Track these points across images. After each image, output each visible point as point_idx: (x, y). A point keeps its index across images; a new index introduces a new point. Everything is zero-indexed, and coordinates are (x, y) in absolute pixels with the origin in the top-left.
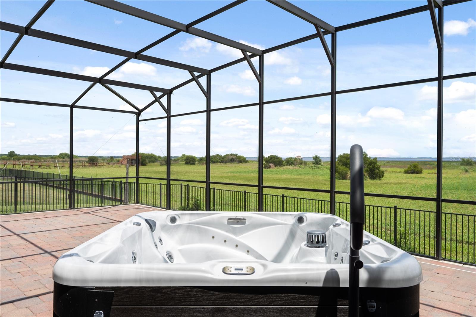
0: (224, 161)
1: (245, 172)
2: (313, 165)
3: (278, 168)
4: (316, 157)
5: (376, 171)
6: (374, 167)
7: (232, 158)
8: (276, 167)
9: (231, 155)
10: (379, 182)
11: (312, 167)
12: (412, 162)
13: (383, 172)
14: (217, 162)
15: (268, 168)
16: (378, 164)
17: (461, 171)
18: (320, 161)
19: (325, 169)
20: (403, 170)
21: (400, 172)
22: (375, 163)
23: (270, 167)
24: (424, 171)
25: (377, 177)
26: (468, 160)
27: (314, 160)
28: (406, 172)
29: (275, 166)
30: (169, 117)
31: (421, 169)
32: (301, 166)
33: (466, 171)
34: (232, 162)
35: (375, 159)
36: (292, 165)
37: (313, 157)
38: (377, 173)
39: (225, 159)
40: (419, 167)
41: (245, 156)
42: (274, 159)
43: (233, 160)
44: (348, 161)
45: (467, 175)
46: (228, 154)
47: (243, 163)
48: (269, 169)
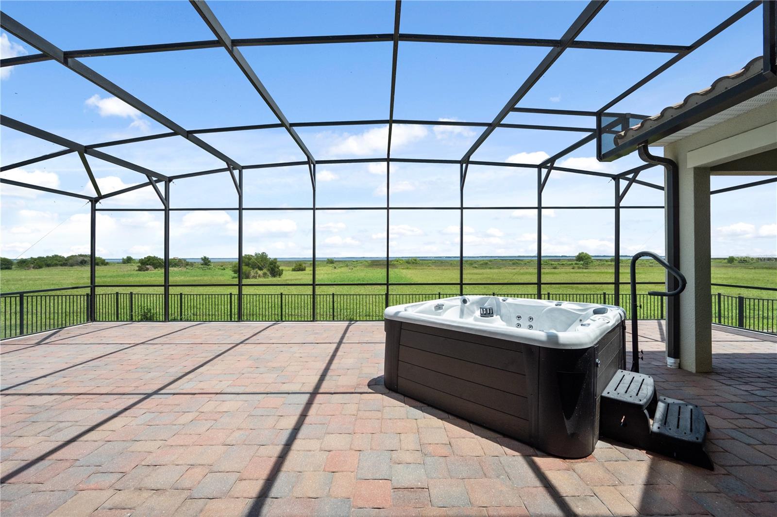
0: (68, 264)
1: (118, 276)
2: (202, 266)
3: (159, 270)
4: (205, 257)
5: (276, 270)
6: (275, 266)
7: (84, 260)
8: (157, 269)
9: (81, 255)
10: (279, 279)
11: (201, 268)
12: (298, 261)
13: (282, 270)
14: (56, 265)
15: (144, 271)
16: (278, 263)
17: (331, 268)
18: (210, 262)
19: (217, 270)
20: (291, 268)
21: (289, 270)
22: (276, 263)
23: (147, 269)
24: (307, 269)
25: (277, 275)
26: (331, 260)
27: (202, 261)
28: (294, 270)
29: (155, 268)
30: (167, 210)
31: (305, 267)
32: (188, 267)
33: (335, 268)
34: (83, 264)
35: (276, 259)
36: (175, 267)
37: (202, 258)
38: (278, 271)
39: (70, 261)
40: (304, 265)
41: (104, 258)
42: (153, 261)
43: (84, 262)
44: (250, 262)
45: (336, 271)
46: (74, 254)
47: (100, 266)
48: (146, 272)
